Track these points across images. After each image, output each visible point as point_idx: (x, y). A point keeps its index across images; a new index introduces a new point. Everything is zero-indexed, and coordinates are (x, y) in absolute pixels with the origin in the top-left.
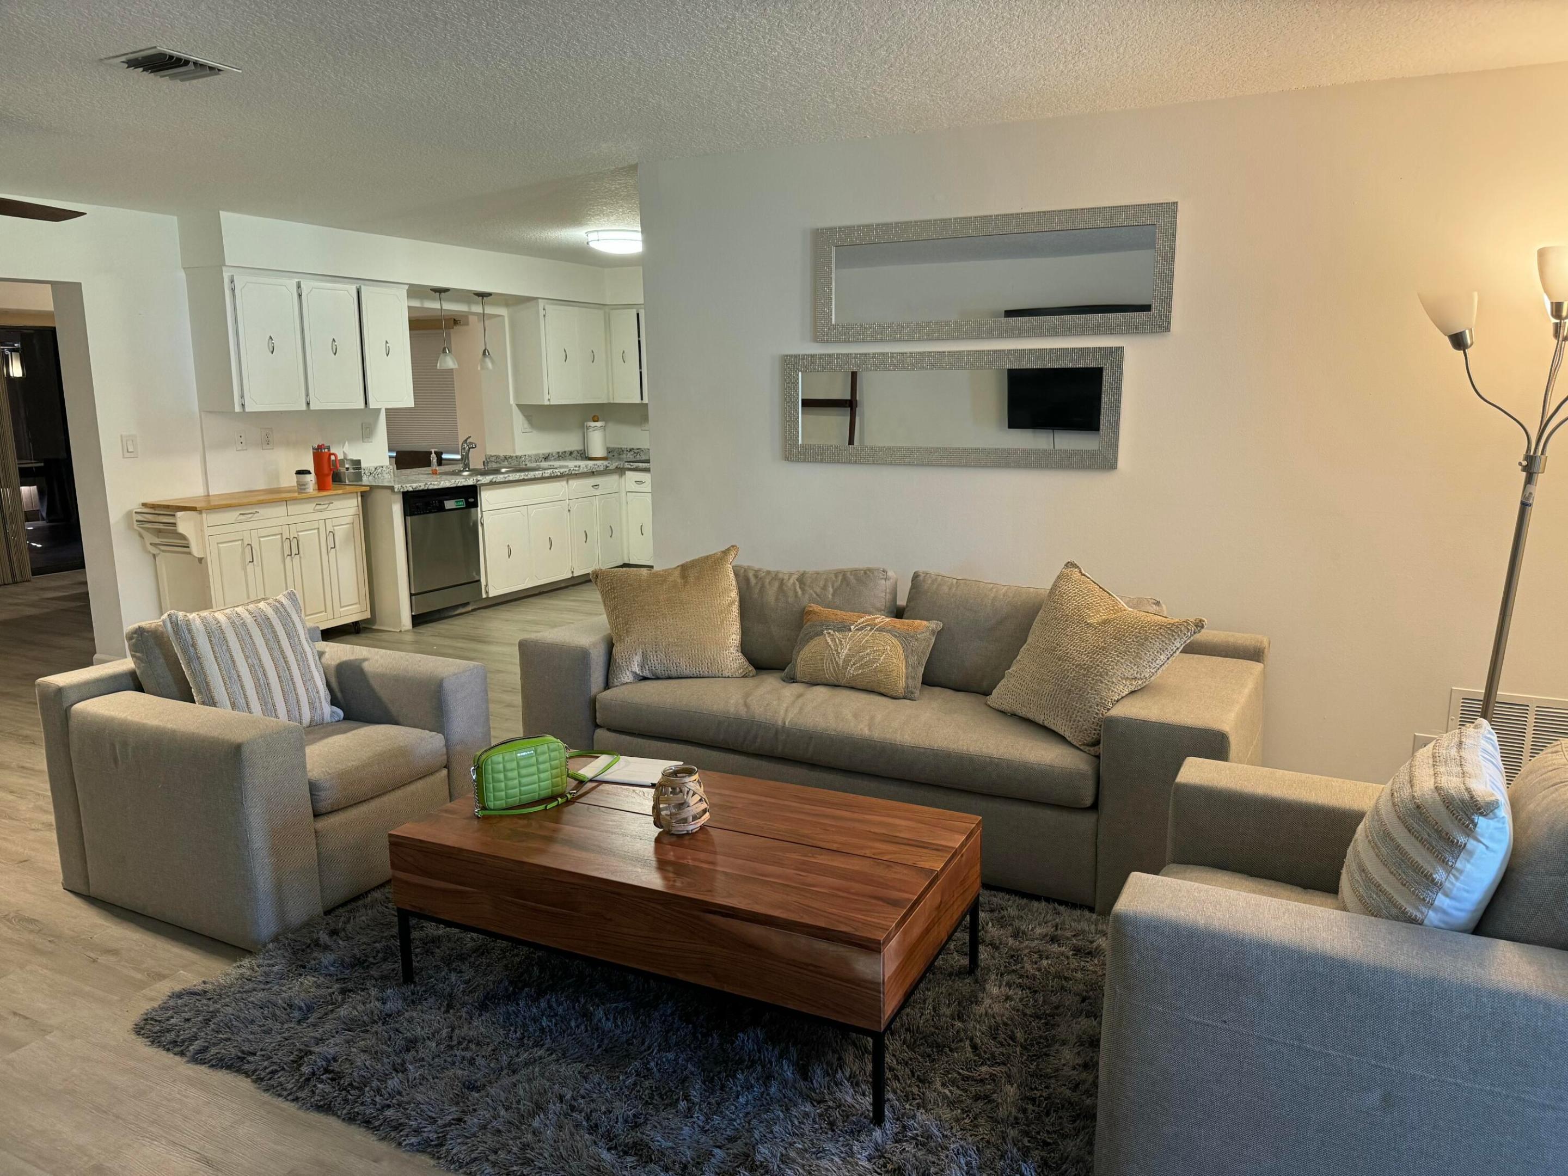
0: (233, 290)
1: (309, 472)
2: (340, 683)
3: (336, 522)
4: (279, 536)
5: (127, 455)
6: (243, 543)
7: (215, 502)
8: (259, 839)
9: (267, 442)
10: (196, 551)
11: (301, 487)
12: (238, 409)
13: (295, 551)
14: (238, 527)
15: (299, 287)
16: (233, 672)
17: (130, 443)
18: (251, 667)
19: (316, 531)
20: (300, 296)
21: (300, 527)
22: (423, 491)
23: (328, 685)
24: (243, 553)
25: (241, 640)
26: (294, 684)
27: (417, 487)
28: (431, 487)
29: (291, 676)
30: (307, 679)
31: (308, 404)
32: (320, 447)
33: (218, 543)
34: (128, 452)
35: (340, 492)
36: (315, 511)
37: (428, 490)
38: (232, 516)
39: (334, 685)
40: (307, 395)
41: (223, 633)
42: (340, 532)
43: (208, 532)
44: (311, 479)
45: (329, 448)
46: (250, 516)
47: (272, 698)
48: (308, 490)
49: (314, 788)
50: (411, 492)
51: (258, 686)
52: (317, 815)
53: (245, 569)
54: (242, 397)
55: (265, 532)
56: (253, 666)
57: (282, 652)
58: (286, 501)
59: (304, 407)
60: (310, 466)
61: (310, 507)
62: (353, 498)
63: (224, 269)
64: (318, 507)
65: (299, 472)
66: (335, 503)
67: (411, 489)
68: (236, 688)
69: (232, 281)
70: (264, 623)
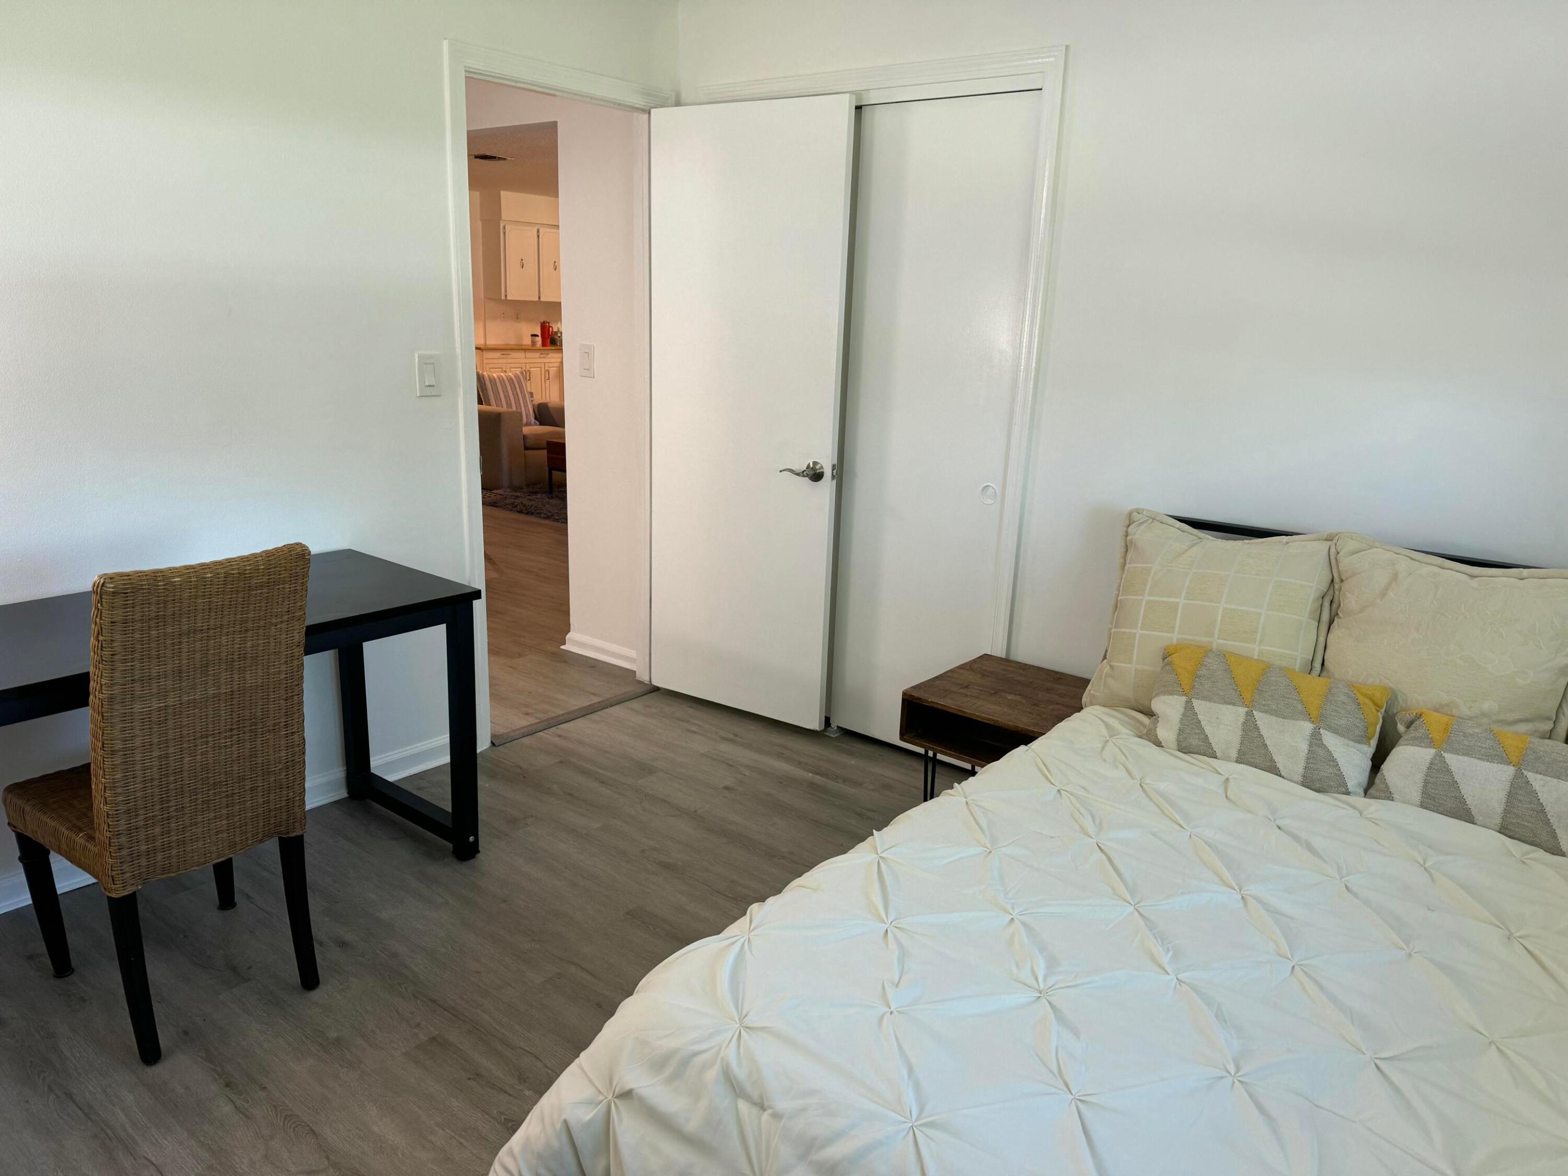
0: (504, 233)
1: (538, 336)
2: (539, 412)
3: (551, 365)
7: (489, 347)
8: (505, 450)
9: (517, 318)
11: (534, 343)
12: (503, 298)
13: (528, 378)
14: (501, 361)
15: (538, 231)
19: (540, 369)
20: (538, 236)
21: (532, 365)
23: (534, 411)
30: (526, 406)
31: (539, 298)
32: (544, 322)
35: (553, 348)
36: (540, 357)
38: (498, 354)
39: (537, 413)
40: (539, 292)
41: (495, 381)
43: (486, 361)
44: (539, 340)
45: (549, 323)
46: (506, 356)
48: (537, 346)
49: (525, 437)
52: (526, 448)
54: (506, 291)
55: (512, 365)
57: (517, 394)
58: (525, 350)
59: (537, 299)
60: (539, 333)
61: (537, 355)
63: (501, 221)
64: (542, 356)
65: (532, 335)
66: (551, 354)
69: (504, 228)
70: (510, 380)
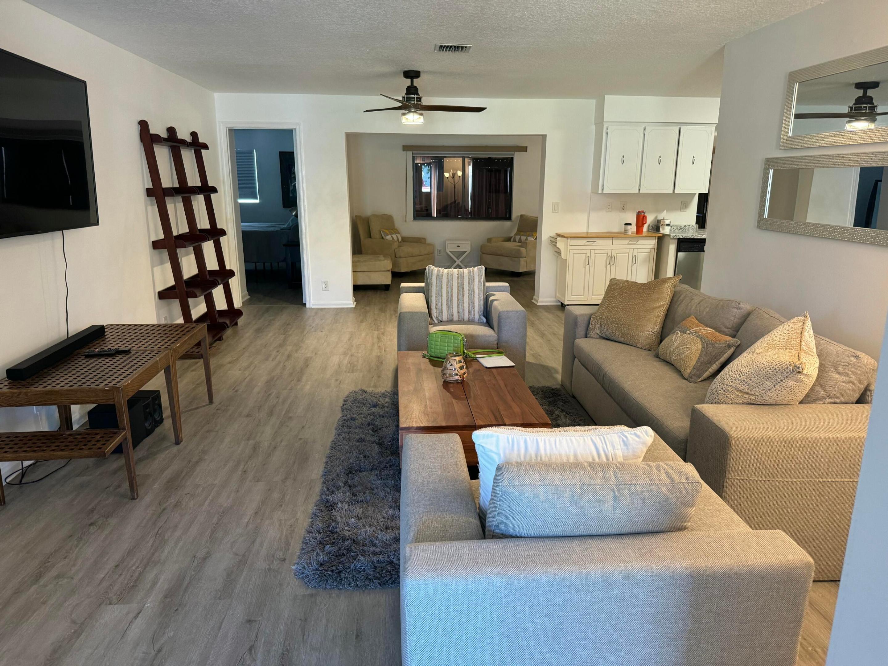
0: (607, 133)
1: (632, 225)
3: (640, 251)
4: (606, 254)
5: (554, 211)
6: (586, 255)
9: (623, 209)
10: (563, 256)
11: (626, 231)
12: (600, 191)
13: (612, 263)
14: (585, 247)
15: (645, 129)
16: (440, 292)
17: (556, 206)
18: (448, 292)
19: (627, 254)
20: (644, 134)
21: (618, 251)
22: (689, 239)
24: (585, 259)
25: (448, 281)
26: (463, 303)
27: (686, 236)
28: (695, 237)
29: (463, 299)
31: (639, 190)
32: (640, 212)
33: (574, 254)
34: (555, 209)
35: (645, 236)
36: (628, 244)
37: (693, 239)
38: (584, 242)
40: (640, 185)
42: (641, 256)
43: (570, 248)
44: (632, 228)
45: (644, 213)
46: (592, 243)
47: (452, 305)
48: (628, 234)
50: (681, 239)
51: (447, 300)
53: (585, 267)
54: (603, 185)
55: (599, 251)
56: (449, 292)
57: (463, 289)
58: (614, 238)
59: (637, 191)
60: (634, 221)
61: (626, 242)
62: (653, 240)
63: (604, 123)
64: (631, 242)
65: (626, 224)
66: (643, 241)
67: (681, 237)
68: (439, 298)
69: (608, 129)
